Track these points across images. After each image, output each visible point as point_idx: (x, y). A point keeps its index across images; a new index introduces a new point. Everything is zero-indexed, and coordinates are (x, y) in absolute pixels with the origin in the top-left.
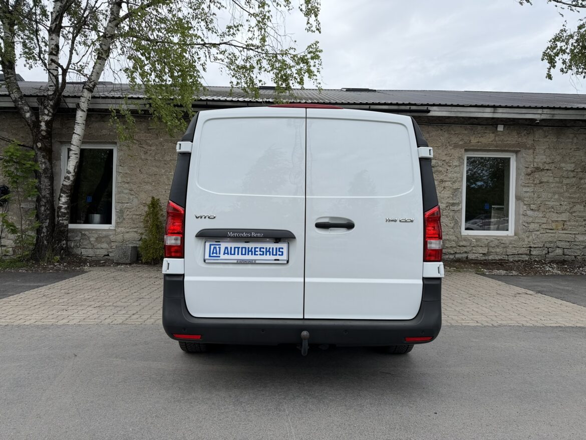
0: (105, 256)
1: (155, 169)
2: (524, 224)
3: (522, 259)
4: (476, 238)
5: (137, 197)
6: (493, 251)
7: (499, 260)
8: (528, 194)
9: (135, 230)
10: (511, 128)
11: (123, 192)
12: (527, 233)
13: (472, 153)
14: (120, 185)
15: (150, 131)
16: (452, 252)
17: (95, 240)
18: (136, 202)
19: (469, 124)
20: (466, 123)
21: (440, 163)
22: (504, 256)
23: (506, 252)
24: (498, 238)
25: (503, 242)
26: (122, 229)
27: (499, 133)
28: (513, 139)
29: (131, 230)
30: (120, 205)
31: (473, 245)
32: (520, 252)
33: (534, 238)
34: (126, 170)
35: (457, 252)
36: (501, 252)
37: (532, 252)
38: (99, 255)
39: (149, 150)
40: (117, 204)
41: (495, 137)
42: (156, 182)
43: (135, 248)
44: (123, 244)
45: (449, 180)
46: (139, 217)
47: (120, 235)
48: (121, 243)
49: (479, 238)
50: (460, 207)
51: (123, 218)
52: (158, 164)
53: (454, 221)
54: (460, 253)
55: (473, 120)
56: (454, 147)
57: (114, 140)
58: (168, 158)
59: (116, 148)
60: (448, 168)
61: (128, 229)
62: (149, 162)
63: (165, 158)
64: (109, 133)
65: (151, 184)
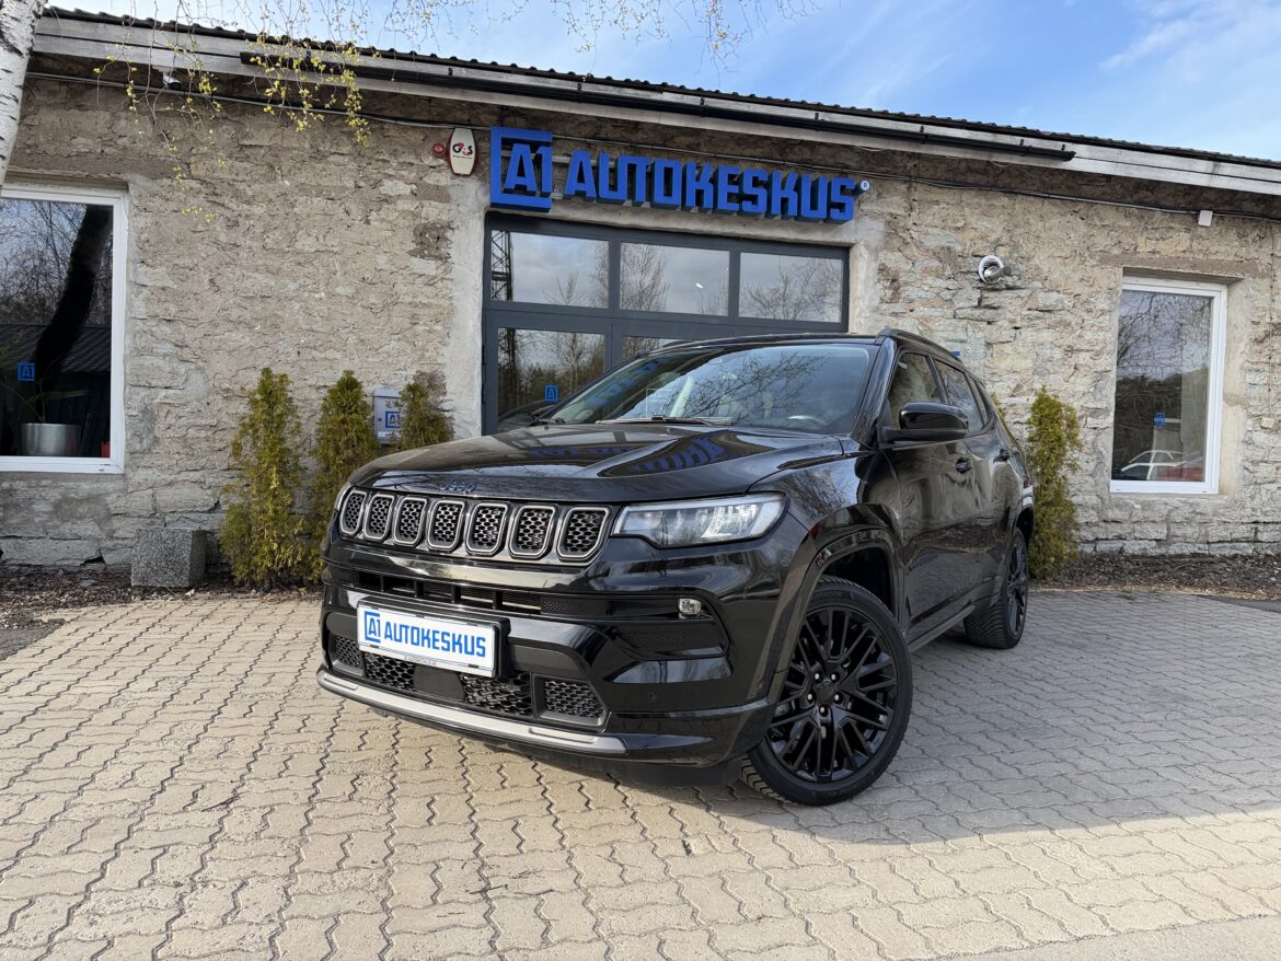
0: (88, 561)
1: (264, 280)
2: (1247, 464)
3: (1240, 553)
4: (1142, 499)
5: (198, 369)
6: (1179, 533)
7: (1194, 555)
8: (1256, 391)
9: (196, 476)
10: (1226, 220)
11: (151, 352)
12: (1252, 487)
13: (1132, 280)
14: (141, 326)
15: (247, 152)
16: (1091, 538)
17: (50, 509)
18: (197, 384)
19: (1135, 203)
20: (1129, 199)
21: (1068, 303)
22: (1201, 546)
23: (1207, 535)
24: (1191, 501)
25: (1201, 511)
26: (150, 472)
27: (1200, 230)
28: (1228, 248)
29: (183, 476)
30: (143, 393)
31: (1135, 519)
32: (1235, 536)
33: (1265, 499)
34: (158, 276)
35: (1101, 536)
36: (1196, 535)
37: (1259, 535)
38: (68, 559)
39: (244, 215)
40: (133, 389)
41: (1192, 240)
42: (268, 323)
43: (201, 535)
44: (152, 523)
45: (1087, 347)
46: (209, 433)
47: (141, 493)
48: (149, 521)
49: (1147, 499)
50: (1111, 419)
51: (151, 436)
52: (274, 263)
53: (1095, 457)
54: (1107, 539)
55: (1143, 194)
56: (1100, 261)
57: (121, 176)
58: (306, 244)
59: (127, 202)
60: (1086, 317)
61: (170, 472)
62: (245, 256)
63: (299, 246)
64: (99, 150)
65: (251, 328)
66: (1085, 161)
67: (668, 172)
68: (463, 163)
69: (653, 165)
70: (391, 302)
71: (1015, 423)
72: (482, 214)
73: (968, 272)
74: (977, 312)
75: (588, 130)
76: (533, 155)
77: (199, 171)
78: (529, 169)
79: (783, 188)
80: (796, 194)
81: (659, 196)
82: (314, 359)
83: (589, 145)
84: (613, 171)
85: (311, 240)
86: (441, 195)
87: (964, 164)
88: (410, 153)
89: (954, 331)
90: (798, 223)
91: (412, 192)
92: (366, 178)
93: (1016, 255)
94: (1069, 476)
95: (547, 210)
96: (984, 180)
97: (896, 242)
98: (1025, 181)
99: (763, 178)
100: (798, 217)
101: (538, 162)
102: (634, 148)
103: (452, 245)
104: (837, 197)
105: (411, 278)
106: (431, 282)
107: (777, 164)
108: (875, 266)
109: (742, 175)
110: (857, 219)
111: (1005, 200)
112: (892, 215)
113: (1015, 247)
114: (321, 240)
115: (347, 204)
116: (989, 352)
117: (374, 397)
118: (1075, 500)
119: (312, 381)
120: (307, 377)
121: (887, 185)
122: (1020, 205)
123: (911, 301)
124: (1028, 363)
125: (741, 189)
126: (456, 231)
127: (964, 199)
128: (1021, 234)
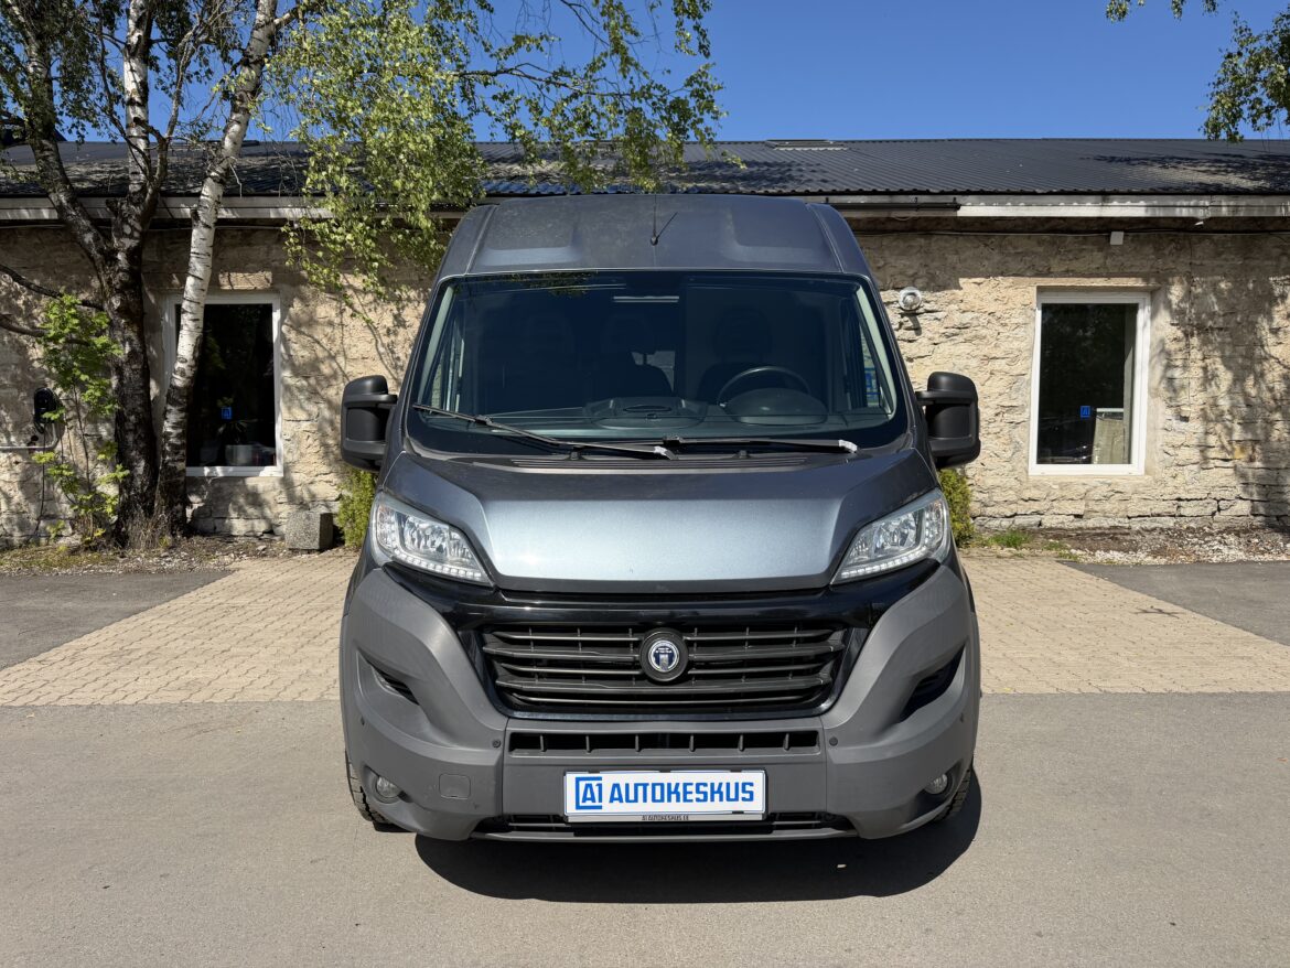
0: (265, 533)
1: (362, 347)
2: (1167, 449)
3: (1160, 525)
4: (1060, 480)
5: (325, 408)
6: (1096, 508)
7: (1110, 528)
9: (328, 478)
10: (1142, 237)
11: (297, 398)
12: (1172, 469)
14: (289, 381)
16: (1008, 513)
18: (325, 418)
19: (1047, 233)
20: (1041, 228)
21: (983, 320)
22: (1121, 520)
23: (1126, 510)
24: (1109, 481)
25: (1120, 489)
26: (299, 475)
27: (1113, 250)
28: (1144, 261)
29: (317, 479)
30: (294, 424)
31: (1053, 498)
32: (1156, 511)
33: (1187, 478)
35: (1019, 512)
36: (1115, 511)
37: (1182, 510)
38: (254, 531)
40: (287, 422)
41: (1106, 258)
43: (327, 519)
44: (302, 508)
45: (1002, 355)
47: (294, 489)
48: (299, 507)
49: (1066, 480)
50: (1035, 413)
51: (299, 452)
53: (1012, 446)
54: (1025, 515)
55: (1055, 222)
56: (1014, 282)
59: (278, 302)
60: (1001, 330)
61: (311, 475)
66: (971, 209)
74: (898, 334)
93: (933, 284)
111: (922, 241)
113: (932, 278)
116: (909, 365)
122: (936, 243)
127: (884, 243)
128: (937, 268)
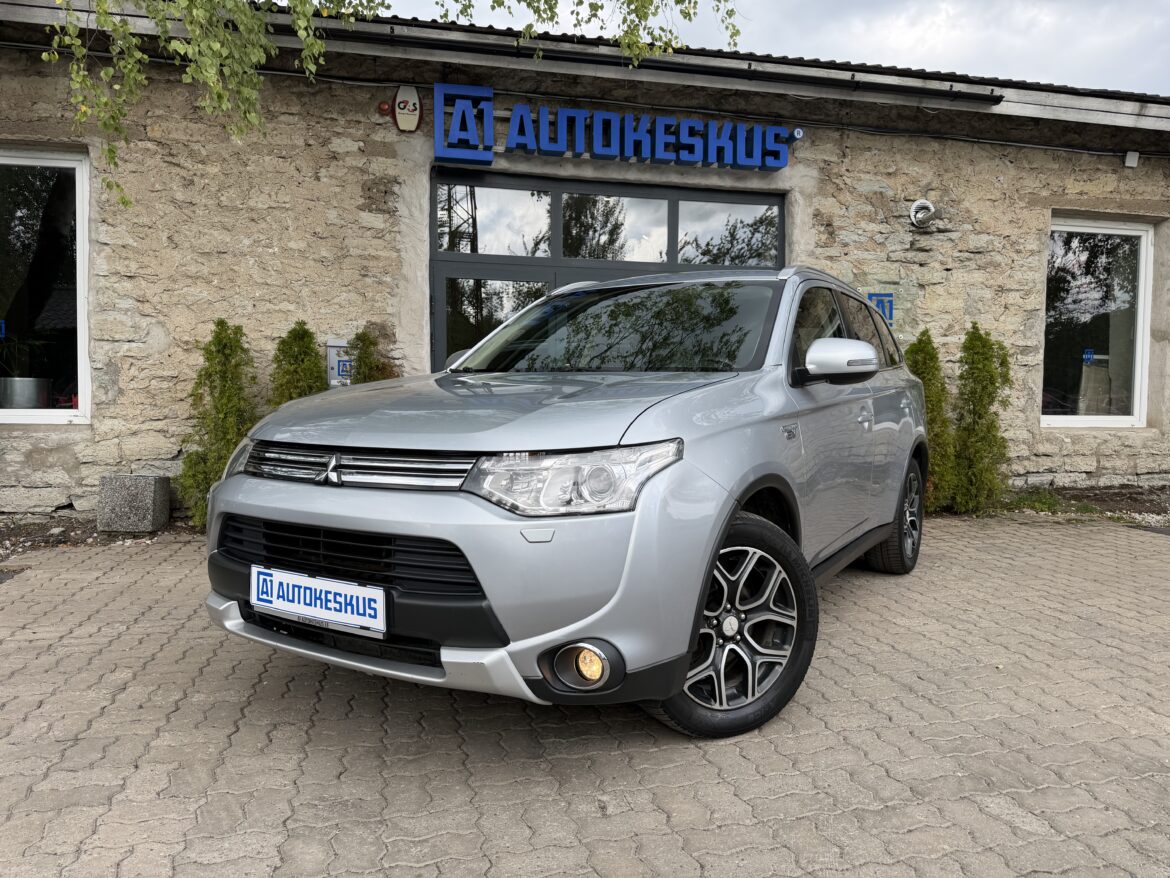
0: (59, 508)
1: (220, 236)
3: (1167, 483)
4: (1071, 433)
5: (159, 323)
6: (1108, 465)
7: (1123, 486)
9: (160, 425)
10: (1153, 161)
11: (114, 308)
13: (1061, 221)
14: (103, 282)
15: (201, 113)
16: (1022, 471)
17: (22, 458)
18: (158, 338)
19: (1062, 146)
20: (1057, 142)
22: (1131, 477)
23: (1135, 467)
24: (1120, 434)
25: (1130, 444)
26: (116, 421)
27: (1127, 171)
28: (1155, 188)
29: (145, 426)
30: (107, 346)
31: (1065, 453)
32: (1164, 467)
34: (122, 235)
35: (1032, 470)
36: (1125, 467)
38: (39, 506)
39: (199, 173)
40: (97, 343)
41: (1119, 181)
42: (225, 277)
43: (164, 483)
44: (120, 470)
45: (1015, 287)
46: (171, 384)
47: (108, 442)
48: (115, 469)
49: (1076, 433)
50: (1041, 356)
51: (116, 388)
52: (229, 221)
53: (1025, 393)
54: (1038, 472)
55: (1071, 137)
56: (1029, 202)
57: (80, 139)
58: (260, 202)
59: (88, 164)
60: (1016, 258)
61: (133, 422)
62: (201, 213)
63: (252, 203)
64: (59, 115)
65: (209, 282)
66: (1013, 105)
67: (607, 124)
68: (408, 120)
69: (592, 117)
70: (342, 256)
71: (948, 361)
72: (428, 168)
73: (901, 216)
74: (910, 255)
75: (528, 86)
76: (475, 111)
77: (156, 132)
78: (471, 123)
79: (719, 137)
80: (731, 143)
81: (598, 148)
82: (269, 312)
83: (530, 100)
84: (553, 124)
85: (264, 197)
86: (388, 151)
87: (894, 112)
88: (357, 112)
89: (887, 274)
90: (734, 171)
91: (359, 149)
92: (317, 136)
93: (946, 199)
94: (1001, 411)
95: (489, 163)
96: (914, 125)
97: (830, 188)
98: (953, 127)
99: (699, 127)
100: (735, 165)
101: (480, 116)
102: (574, 102)
103: (400, 199)
104: (771, 145)
105: (360, 232)
106: (379, 235)
107: (712, 115)
108: (811, 211)
109: (678, 126)
110: (792, 166)
111: (935, 145)
112: (825, 161)
113: (946, 191)
114: (274, 197)
115: (297, 162)
116: (920, 293)
117: (327, 347)
118: (1006, 435)
119: (268, 333)
120: (263, 329)
121: (820, 132)
122: (951, 149)
123: (846, 245)
124: (959, 304)
125: (678, 138)
126: (403, 186)
127: (895, 145)
128: (951, 179)
